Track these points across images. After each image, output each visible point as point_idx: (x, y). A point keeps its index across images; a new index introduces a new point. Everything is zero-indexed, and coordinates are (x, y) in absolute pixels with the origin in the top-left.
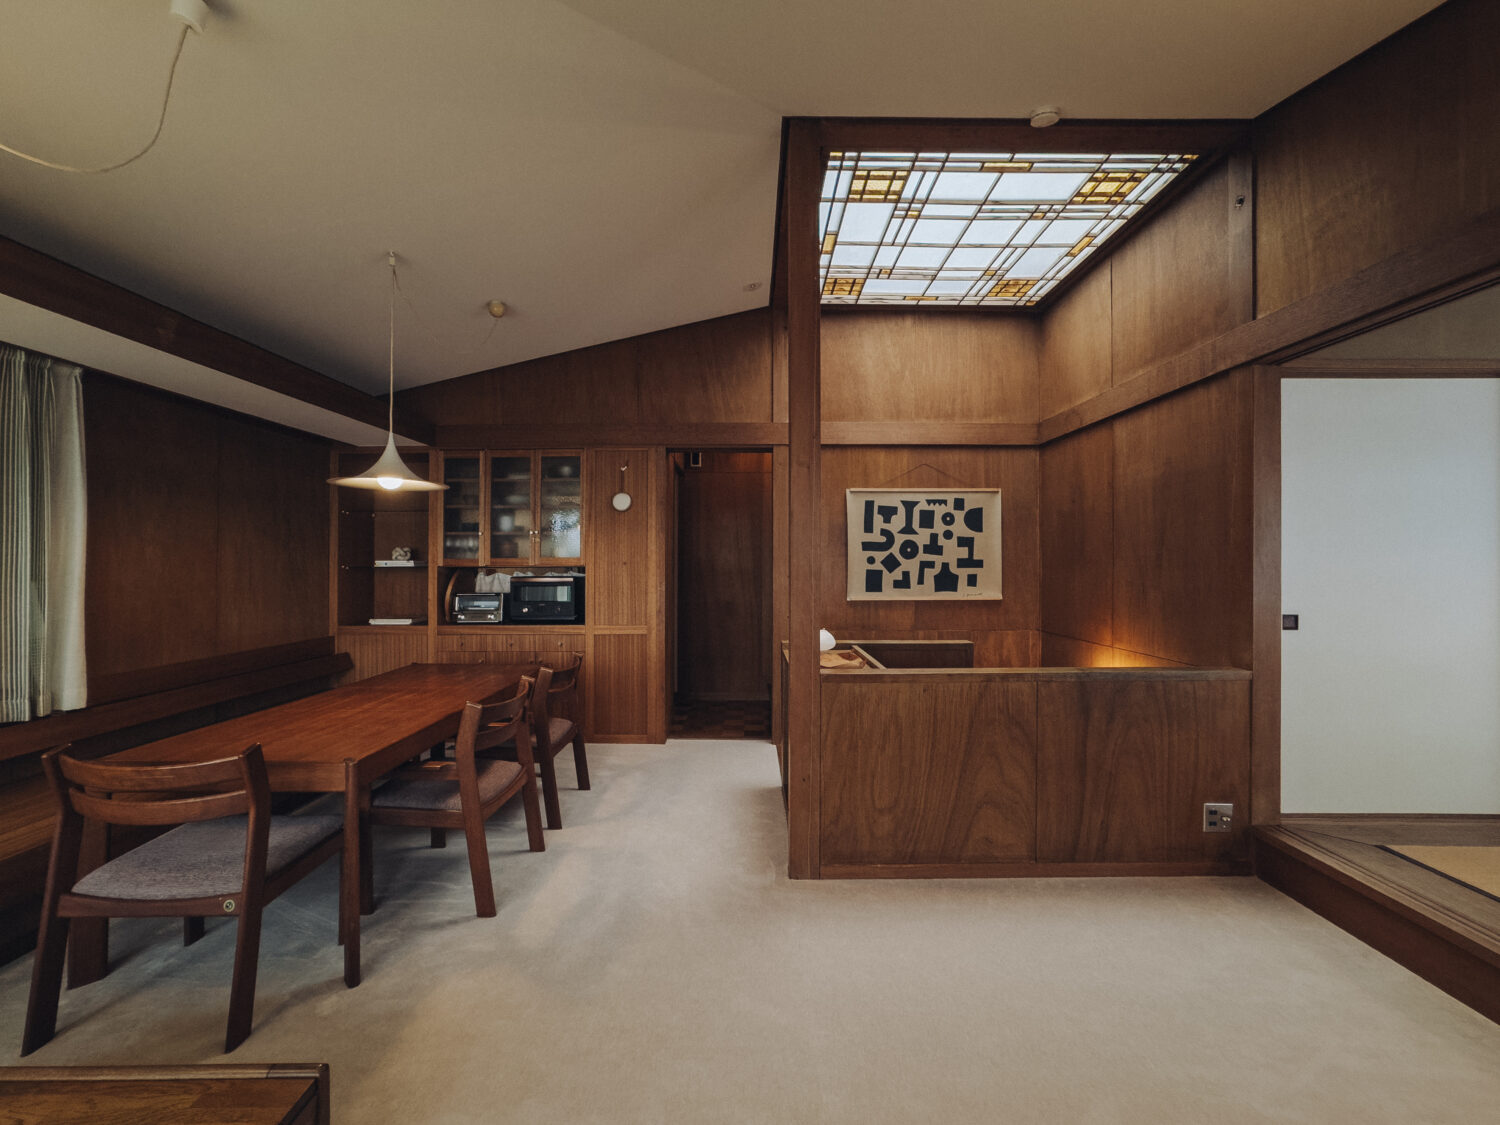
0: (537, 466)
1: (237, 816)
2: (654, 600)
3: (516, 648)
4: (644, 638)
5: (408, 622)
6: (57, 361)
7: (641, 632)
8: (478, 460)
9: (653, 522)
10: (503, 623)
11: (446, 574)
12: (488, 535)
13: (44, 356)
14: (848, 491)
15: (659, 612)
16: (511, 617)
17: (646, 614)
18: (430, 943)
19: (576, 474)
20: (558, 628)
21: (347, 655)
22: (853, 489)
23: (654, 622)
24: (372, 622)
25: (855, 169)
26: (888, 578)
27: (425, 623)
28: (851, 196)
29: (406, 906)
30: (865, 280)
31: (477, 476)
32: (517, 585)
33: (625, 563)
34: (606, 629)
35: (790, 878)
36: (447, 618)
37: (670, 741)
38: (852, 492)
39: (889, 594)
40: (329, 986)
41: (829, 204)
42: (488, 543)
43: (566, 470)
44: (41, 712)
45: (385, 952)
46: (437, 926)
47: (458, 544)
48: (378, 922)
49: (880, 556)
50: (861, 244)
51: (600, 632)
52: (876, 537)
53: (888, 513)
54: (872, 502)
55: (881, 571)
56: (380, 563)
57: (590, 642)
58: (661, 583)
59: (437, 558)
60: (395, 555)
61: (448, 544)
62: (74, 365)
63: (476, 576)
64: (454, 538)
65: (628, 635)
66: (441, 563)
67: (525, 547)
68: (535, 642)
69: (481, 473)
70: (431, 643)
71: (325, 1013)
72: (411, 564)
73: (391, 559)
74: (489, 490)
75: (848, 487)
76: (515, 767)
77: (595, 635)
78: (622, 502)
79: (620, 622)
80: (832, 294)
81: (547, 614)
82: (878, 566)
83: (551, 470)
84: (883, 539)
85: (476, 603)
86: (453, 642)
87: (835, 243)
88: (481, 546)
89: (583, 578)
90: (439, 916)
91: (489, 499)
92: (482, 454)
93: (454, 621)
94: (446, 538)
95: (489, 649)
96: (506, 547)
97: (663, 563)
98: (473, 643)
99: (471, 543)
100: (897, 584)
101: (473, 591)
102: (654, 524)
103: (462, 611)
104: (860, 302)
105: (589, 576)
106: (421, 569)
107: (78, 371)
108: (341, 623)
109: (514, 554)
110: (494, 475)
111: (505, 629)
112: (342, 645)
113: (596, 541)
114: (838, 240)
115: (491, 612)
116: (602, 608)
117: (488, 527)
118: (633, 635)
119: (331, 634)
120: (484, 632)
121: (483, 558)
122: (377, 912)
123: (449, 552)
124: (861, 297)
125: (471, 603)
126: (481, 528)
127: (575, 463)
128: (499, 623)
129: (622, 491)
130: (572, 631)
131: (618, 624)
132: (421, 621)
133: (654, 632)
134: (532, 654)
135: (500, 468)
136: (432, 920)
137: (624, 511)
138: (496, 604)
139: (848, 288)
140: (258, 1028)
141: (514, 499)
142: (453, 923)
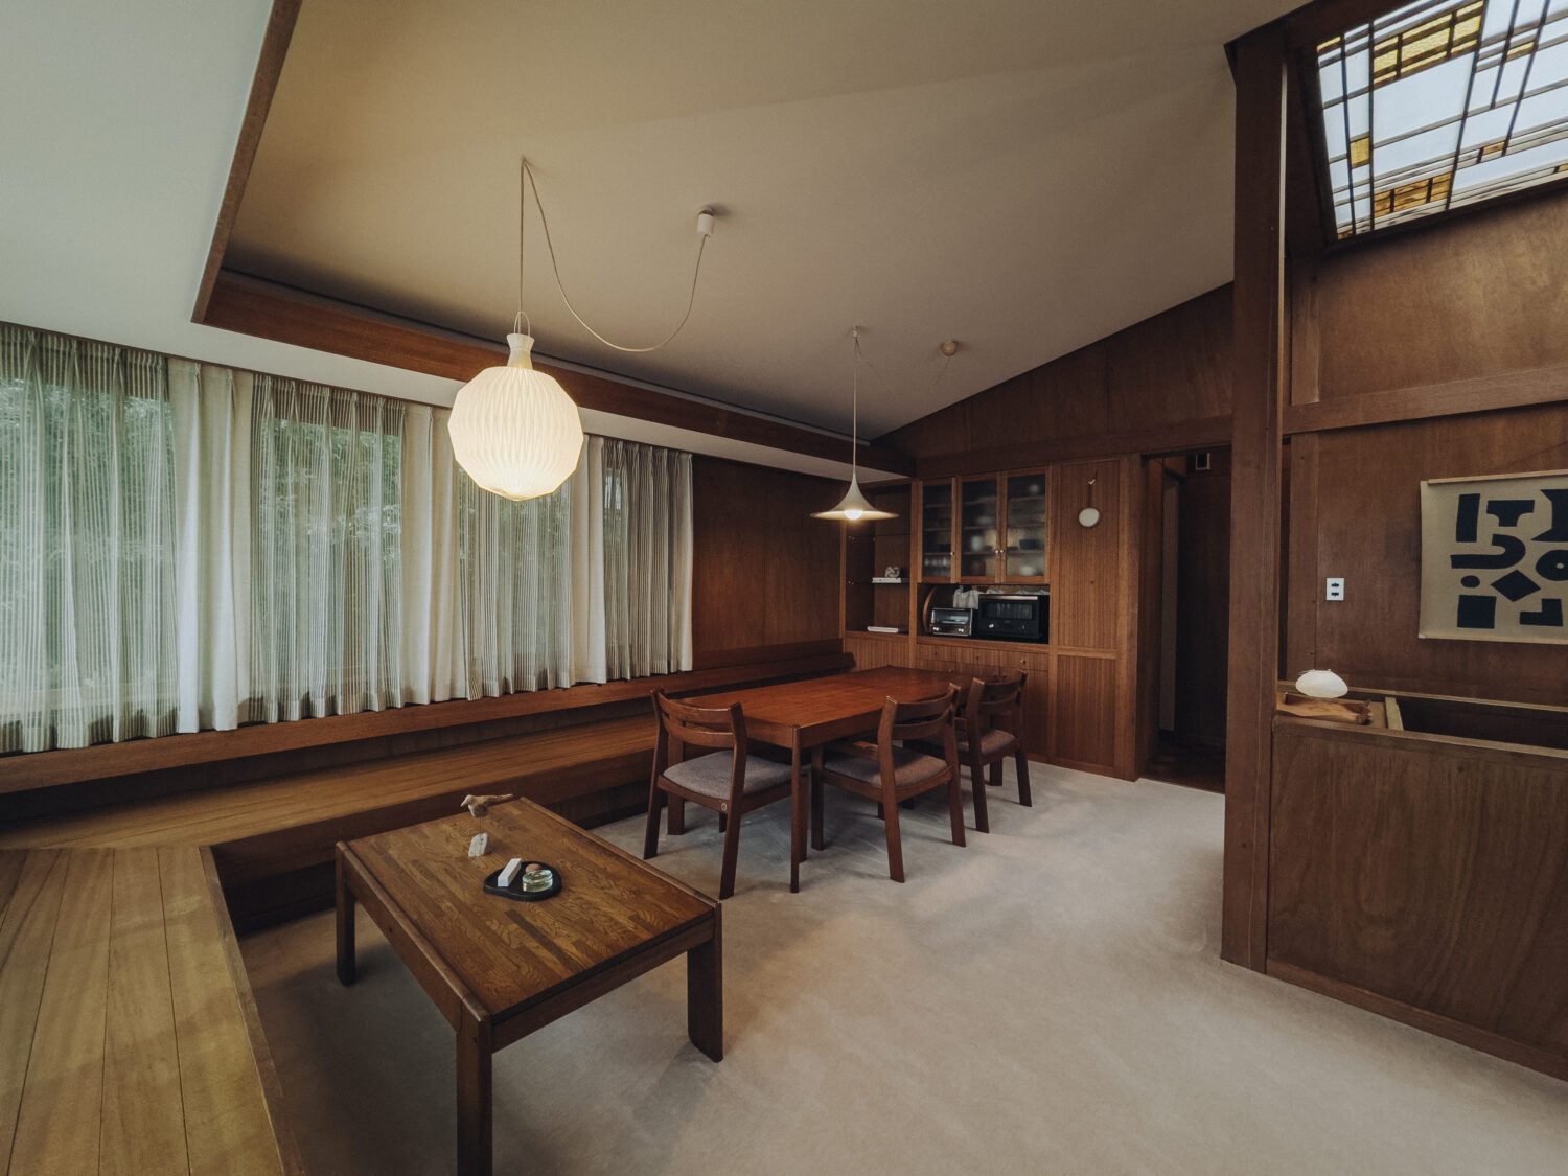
0: (1002, 487)
1: (728, 749)
2: (1125, 623)
3: (982, 662)
4: (1112, 663)
5: (895, 630)
6: (681, 452)
7: (1109, 656)
8: (951, 485)
9: (1125, 537)
10: (974, 636)
11: (924, 590)
12: (959, 554)
13: (675, 450)
14: (1423, 484)
15: (1130, 636)
16: (979, 632)
17: (1115, 637)
18: (851, 883)
19: (1042, 492)
20: (1021, 645)
21: (850, 656)
22: (1431, 481)
23: (1124, 646)
24: (869, 629)
25: (1371, 44)
26: (1507, 609)
27: (907, 633)
28: (1376, 81)
29: (846, 854)
30: (1453, 173)
31: (950, 501)
32: (986, 602)
33: (1092, 583)
34: (1071, 650)
35: (1222, 958)
36: (924, 629)
37: (1142, 781)
38: (1430, 485)
39: (1507, 629)
40: (780, 886)
41: (1342, 104)
42: (959, 562)
43: (1034, 488)
44: (672, 671)
45: (820, 878)
46: (860, 875)
47: (935, 563)
48: (821, 858)
49: (1488, 577)
50: (1424, 130)
51: (1065, 653)
52: (1483, 546)
53: (1509, 511)
54: (1476, 497)
55: (1492, 600)
56: (876, 580)
57: (1054, 662)
58: (1133, 605)
59: (917, 576)
60: (887, 573)
61: (927, 563)
62: (688, 452)
63: (953, 593)
64: (931, 558)
65: (1094, 659)
66: (920, 581)
67: (992, 566)
68: (999, 658)
69: (953, 497)
70: (911, 652)
71: (774, 901)
72: (899, 581)
73: (884, 576)
74: (960, 512)
75: (1425, 478)
76: (940, 763)
77: (1059, 656)
78: (1089, 517)
79: (1086, 644)
80: (1392, 211)
81: (1010, 630)
82: (1485, 589)
83: (1018, 488)
84: (1500, 550)
85: (953, 618)
86: (928, 651)
87: (1371, 147)
88: (953, 566)
89: (1048, 597)
90: (862, 867)
91: (960, 523)
92: (954, 480)
93: (931, 634)
94: (924, 558)
95: (959, 660)
96: (976, 565)
97: (1136, 583)
98: (945, 653)
99: (945, 563)
100: (1527, 618)
101: (951, 606)
102: (1126, 540)
103: (936, 624)
104: (1453, 206)
105: (1053, 594)
106: (905, 585)
107: (690, 456)
108: (847, 628)
109: (982, 573)
110: (965, 499)
111: (974, 643)
112: (849, 646)
113: (1061, 559)
114: (1375, 142)
115: (961, 626)
116: (1067, 628)
117: (959, 547)
118: (1100, 659)
119: (840, 636)
120: (954, 644)
121: (955, 576)
122: (825, 851)
123: (927, 570)
124: (1453, 198)
125: (948, 618)
126: (953, 548)
127: (1040, 480)
128: (969, 637)
129: (1089, 506)
130: (1035, 650)
131: (1083, 645)
132: (904, 631)
133: (1124, 660)
134: (997, 669)
135: (971, 491)
136: (858, 869)
137: (1092, 527)
138: (966, 618)
139: (1424, 194)
140: (738, 894)
141: (984, 520)
142: (871, 876)
